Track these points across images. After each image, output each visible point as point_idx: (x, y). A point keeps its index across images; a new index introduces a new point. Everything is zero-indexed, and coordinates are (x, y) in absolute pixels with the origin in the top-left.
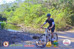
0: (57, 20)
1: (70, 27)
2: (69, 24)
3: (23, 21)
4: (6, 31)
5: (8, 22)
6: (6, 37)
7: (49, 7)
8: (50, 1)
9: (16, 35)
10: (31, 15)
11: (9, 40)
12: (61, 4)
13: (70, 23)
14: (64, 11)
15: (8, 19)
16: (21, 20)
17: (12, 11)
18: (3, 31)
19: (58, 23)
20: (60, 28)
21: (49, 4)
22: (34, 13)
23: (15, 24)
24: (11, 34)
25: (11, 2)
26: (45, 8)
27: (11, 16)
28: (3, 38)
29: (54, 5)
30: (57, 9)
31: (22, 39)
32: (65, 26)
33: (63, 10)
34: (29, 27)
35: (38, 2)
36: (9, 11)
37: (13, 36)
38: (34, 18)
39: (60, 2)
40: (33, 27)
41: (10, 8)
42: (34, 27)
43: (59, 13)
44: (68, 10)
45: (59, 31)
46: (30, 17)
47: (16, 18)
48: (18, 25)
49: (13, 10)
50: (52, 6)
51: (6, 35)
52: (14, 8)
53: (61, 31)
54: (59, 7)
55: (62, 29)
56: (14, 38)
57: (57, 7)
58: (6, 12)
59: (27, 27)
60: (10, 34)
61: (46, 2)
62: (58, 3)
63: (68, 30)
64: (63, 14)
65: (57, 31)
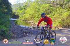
0: (63, 18)
3: (33, 18)
4: (19, 26)
5: (20, 19)
6: (19, 32)
7: (56, 6)
8: (57, 1)
9: (27, 30)
10: (40, 14)
11: (21, 34)
15: (20, 16)
16: (31, 18)
17: (23, 10)
18: (16, 26)
19: (64, 21)
20: (65, 25)
21: (56, 3)
22: (43, 12)
23: (26, 21)
24: (23, 29)
25: (23, 2)
26: (53, 7)
27: (23, 14)
28: (16, 32)
30: (63, 8)
31: (32, 34)
33: (69, 9)
35: (46, 2)
36: (21, 9)
37: (24, 31)
39: (66, 2)
41: (22, 7)
42: (42, 24)
43: (65, 12)
45: (64, 27)
47: (27, 16)
48: (28, 22)
49: (25, 9)
50: (59, 6)
52: (25, 7)
54: (65, 7)
55: (67, 26)
57: (63, 6)
58: (18, 10)
59: (36, 23)
61: (54, 2)
62: (64, 3)
64: (69, 13)
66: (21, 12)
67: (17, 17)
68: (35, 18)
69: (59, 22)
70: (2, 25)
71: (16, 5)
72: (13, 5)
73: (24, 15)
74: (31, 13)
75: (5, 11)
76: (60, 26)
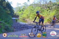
3: (29, 17)
5: (20, 18)
9: (24, 26)
12: (53, 6)
15: (20, 16)
18: (17, 23)
21: (45, 6)
23: (24, 19)
28: (16, 28)
29: (48, 7)
30: (50, 10)
31: (28, 28)
39: (52, 5)
41: (21, 9)
44: (57, 10)
47: (25, 16)
48: (26, 20)
49: (23, 11)
51: (18, 26)
54: (51, 9)
56: (23, 27)
60: (21, 25)
61: (43, 5)
62: (51, 6)
67: (18, 16)
69: (48, 20)
70: (7, 22)
71: (16, 8)
72: (15, 8)
73: (22, 15)
75: (9, 12)
76: (48, 22)
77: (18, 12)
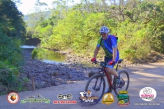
0: (135, 42)
1: (158, 56)
2: (156, 51)
3: (70, 43)
6: (40, 74)
7: (120, 18)
8: (121, 7)
9: (58, 69)
10: (85, 34)
11: (46, 79)
13: (159, 48)
14: (148, 25)
15: (43, 40)
16: (67, 43)
17: (49, 26)
18: (35, 62)
19: (136, 49)
20: (139, 57)
21: (118, 11)
22: (91, 30)
23: (55, 50)
24: (49, 68)
25: (48, 10)
26: (112, 20)
27: (49, 35)
28: (34, 76)
29: (129, 15)
31: (69, 78)
32: (149, 54)
33: (146, 23)
34: (82, 55)
35: (97, 9)
36: (45, 25)
37: (53, 72)
38: (90, 38)
40: (88, 55)
41: (46, 19)
43: (139, 29)
45: (137, 63)
46: (84, 36)
47: (57, 39)
48: (61, 52)
49: (52, 24)
50: (125, 17)
52: (53, 21)
53: (142, 63)
54: (137, 19)
56: (55, 75)
57: (134, 17)
58: (39, 27)
59: (78, 55)
61: (114, 8)
63: (154, 61)
64: (146, 31)
65: (133, 63)
66: (44, 30)
67: (36, 41)
68: (74, 44)
69: (126, 52)
74: (66, 33)
75: (10, 29)
76: (128, 59)
77: (37, 28)
